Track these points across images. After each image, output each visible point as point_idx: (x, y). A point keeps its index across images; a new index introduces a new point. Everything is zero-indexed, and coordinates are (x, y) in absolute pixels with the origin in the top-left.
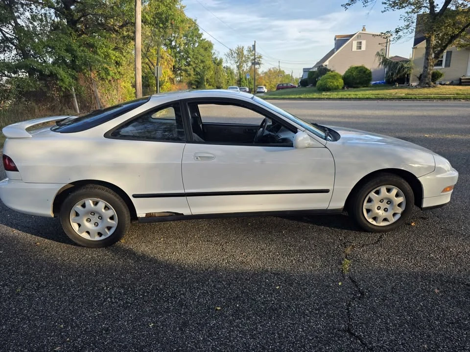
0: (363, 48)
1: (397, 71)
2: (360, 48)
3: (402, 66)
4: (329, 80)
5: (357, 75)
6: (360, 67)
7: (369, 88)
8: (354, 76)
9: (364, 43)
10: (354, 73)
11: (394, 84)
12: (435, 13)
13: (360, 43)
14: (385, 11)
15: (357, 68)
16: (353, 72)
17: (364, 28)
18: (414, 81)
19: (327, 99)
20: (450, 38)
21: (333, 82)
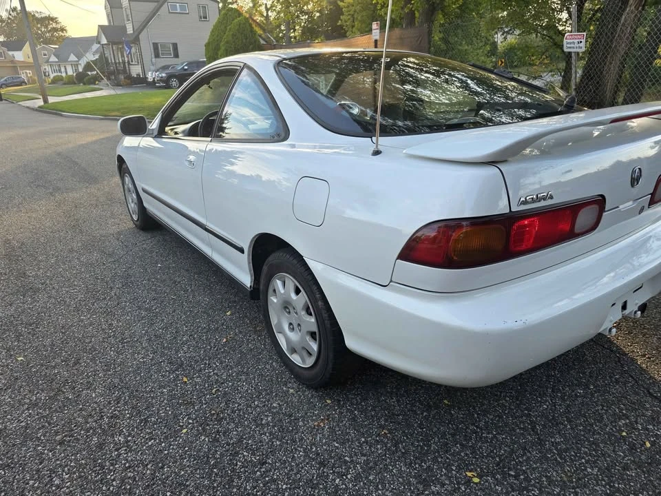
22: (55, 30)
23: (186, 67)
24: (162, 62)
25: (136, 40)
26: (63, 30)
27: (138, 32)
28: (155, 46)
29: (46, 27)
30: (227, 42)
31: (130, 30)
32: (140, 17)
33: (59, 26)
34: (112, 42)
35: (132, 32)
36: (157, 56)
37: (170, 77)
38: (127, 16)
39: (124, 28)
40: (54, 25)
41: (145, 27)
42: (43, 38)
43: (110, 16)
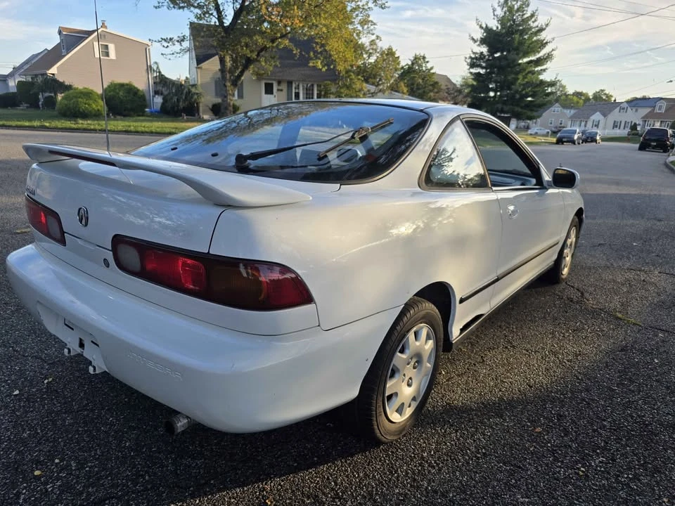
0: (113, 55)
1: (184, 97)
2: (107, 54)
3: (189, 92)
4: (80, 100)
5: (126, 96)
6: (127, 85)
7: (147, 118)
8: (122, 97)
9: (112, 47)
10: (121, 93)
11: (181, 116)
12: (224, 27)
13: (106, 47)
14: (159, 7)
15: (122, 85)
16: (117, 91)
17: (103, 24)
18: (205, 113)
19: (100, 130)
20: (244, 62)
21: (89, 105)
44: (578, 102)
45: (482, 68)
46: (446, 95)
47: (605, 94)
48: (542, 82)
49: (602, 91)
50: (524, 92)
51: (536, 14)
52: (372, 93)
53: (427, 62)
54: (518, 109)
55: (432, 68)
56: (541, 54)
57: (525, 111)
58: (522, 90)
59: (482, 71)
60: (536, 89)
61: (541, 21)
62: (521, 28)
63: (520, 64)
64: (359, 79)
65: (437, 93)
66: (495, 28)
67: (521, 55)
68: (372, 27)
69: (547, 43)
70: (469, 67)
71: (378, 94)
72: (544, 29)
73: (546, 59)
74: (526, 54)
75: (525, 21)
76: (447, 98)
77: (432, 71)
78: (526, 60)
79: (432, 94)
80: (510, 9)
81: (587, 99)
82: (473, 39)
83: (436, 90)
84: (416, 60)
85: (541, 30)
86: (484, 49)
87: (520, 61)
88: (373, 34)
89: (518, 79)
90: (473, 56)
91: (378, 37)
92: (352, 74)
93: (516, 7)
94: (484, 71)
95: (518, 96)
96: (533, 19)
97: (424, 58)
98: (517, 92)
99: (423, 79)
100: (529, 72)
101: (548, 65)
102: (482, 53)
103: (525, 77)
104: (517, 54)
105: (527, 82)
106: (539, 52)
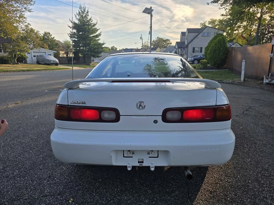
22: (168, 44)
23: (202, 56)
24: (195, 54)
25: (187, 46)
26: (171, 43)
27: (188, 44)
28: (194, 48)
29: (166, 43)
30: (212, 47)
31: (186, 43)
32: (190, 39)
33: (170, 42)
34: (179, 48)
35: (186, 44)
36: (193, 52)
37: (195, 60)
38: (186, 38)
39: (184, 42)
40: (168, 42)
41: (191, 42)
42: (164, 46)
43: (181, 39)
44: (107, 51)
45: (76, 38)
46: (63, 49)
47: (115, 48)
48: (100, 44)
49: (114, 46)
50: (94, 47)
51: (92, 19)
52: (31, 48)
53: (51, 35)
54: (93, 54)
55: (54, 38)
56: (97, 33)
57: (96, 54)
58: (94, 46)
59: (76, 39)
60: (99, 46)
61: (94, 22)
62: (87, 24)
63: (90, 37)
64: (24, 42)
65: (58, 48)
66: (78, 23)
67: (90, 33)
68: (24, 19)
69: (98, 29)
70: (70, 38)
71: (34, 49)
72: (96, 25)
73: (99, 35)
74: (92, 34)
75: (88, 21)
76: (63, 50)
77: (54, 39)
78: (92, 35)
79: (56, 48)
80: (82, 16)
81: (109, 49)
82: (70, 27)
83: (57, 47)
84: (46, 34)
85: (95, 25)
86: (75, 31)
87: (90, 36)
88: (26, 22)
89: (91, 42)
90: (71, 33)
91: (29, 24)
92: (19, 40)
93: (84, 16)
94: (77, 39)
95: (92, 49)
96: (91, 21)
97: (49, 33)
98: (92, 47)
99: (51, 42)
100: (94, 40)
101: (100, 37)
102: (74, 32)
103: (93, 42)
104: (89, 33)
105: (95, 44)
106: (96, 33)
